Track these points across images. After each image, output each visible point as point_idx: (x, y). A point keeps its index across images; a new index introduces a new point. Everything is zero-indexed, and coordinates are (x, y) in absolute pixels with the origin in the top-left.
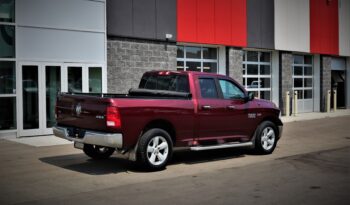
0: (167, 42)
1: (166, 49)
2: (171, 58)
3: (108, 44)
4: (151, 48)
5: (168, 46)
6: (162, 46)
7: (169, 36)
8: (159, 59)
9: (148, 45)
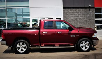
0: (90, 7)
1: (89, 10)
2: (92, 13)
3: (64, 10)
4: (82, 10)
5: (91, 9)
6: (88, 9)
7: (90, 5)
8: (86, 14)
9: (81, 9)
